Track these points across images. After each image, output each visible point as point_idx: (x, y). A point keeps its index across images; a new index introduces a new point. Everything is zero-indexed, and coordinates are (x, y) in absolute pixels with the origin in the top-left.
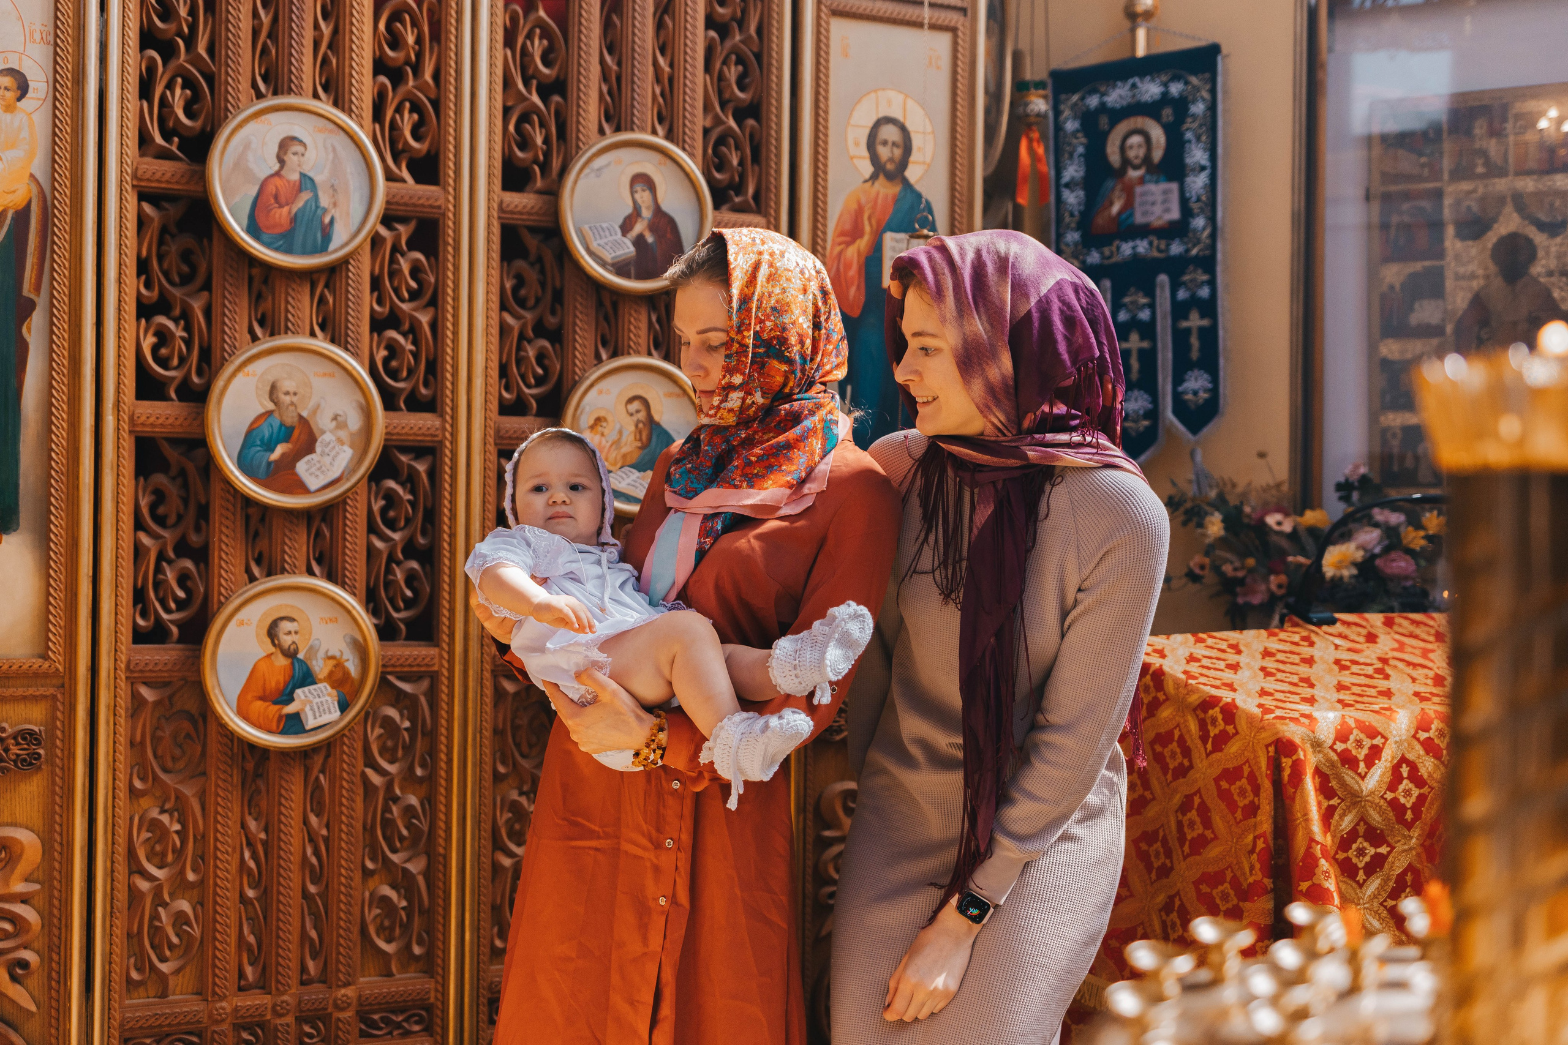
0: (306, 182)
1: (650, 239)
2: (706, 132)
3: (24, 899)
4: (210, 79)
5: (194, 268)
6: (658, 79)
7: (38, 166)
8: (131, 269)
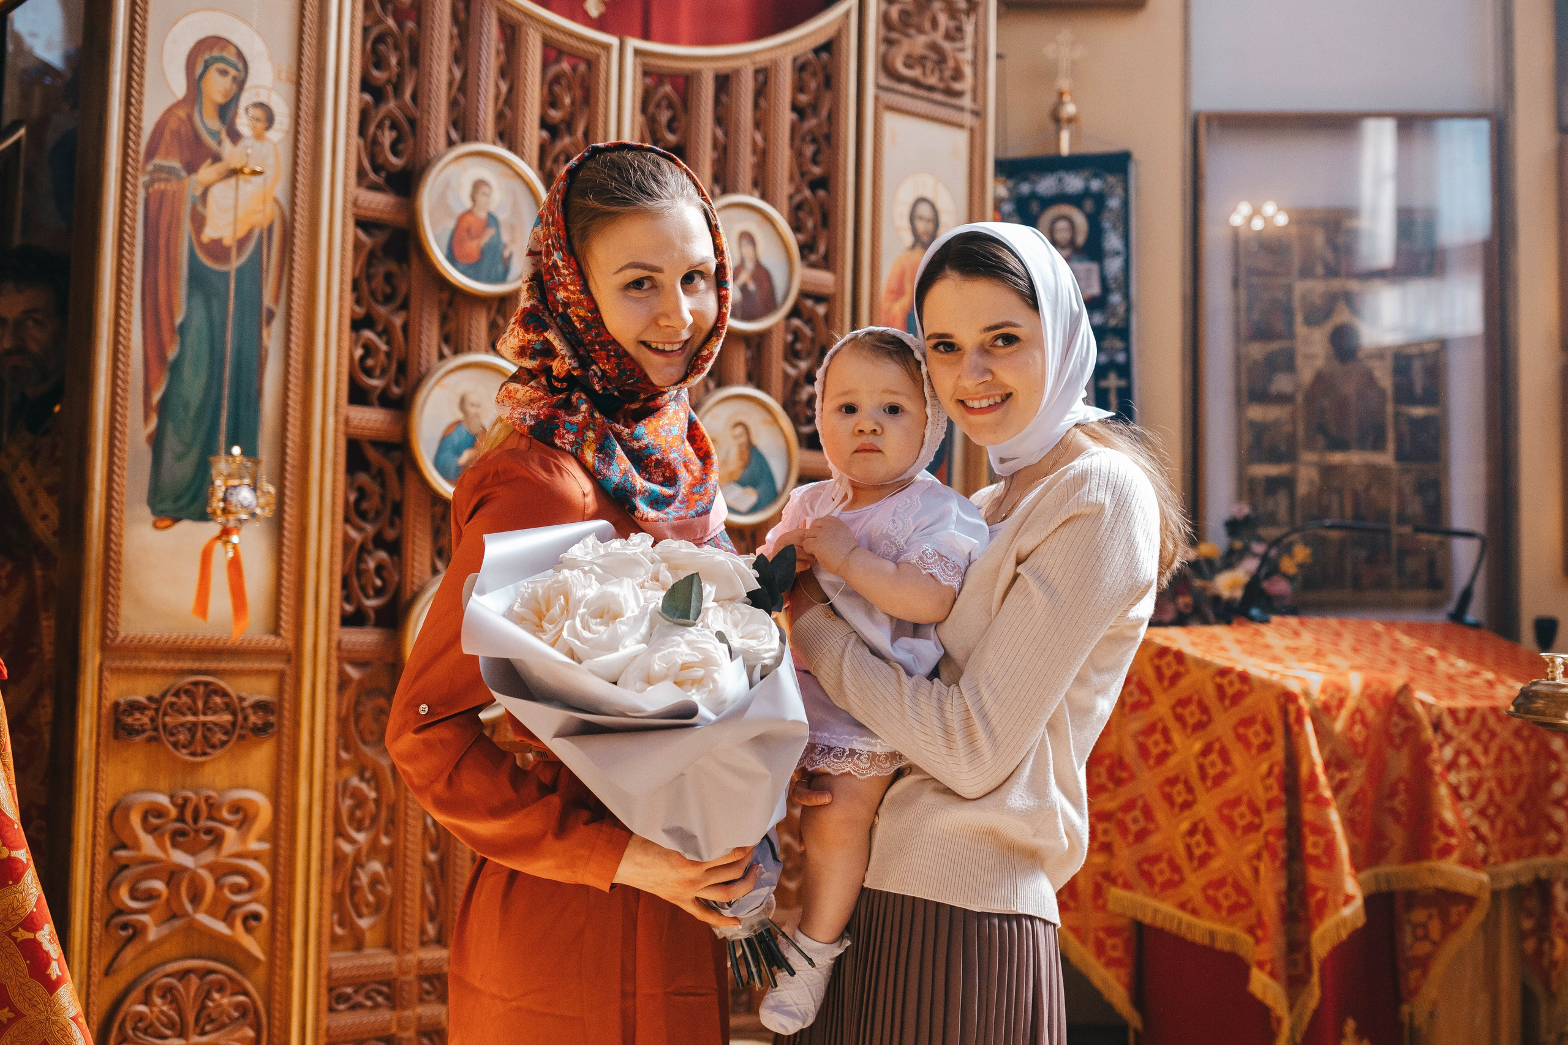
0: (492, 220)
1: (752, 287)
2: (791, 197)
3: (256, 856)
4: (412, 122)
5: (394, 289)
6: (754, 152)
7: (280, 190)
8: (348, 287)
